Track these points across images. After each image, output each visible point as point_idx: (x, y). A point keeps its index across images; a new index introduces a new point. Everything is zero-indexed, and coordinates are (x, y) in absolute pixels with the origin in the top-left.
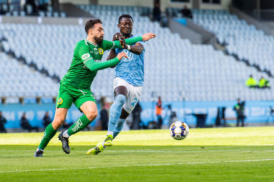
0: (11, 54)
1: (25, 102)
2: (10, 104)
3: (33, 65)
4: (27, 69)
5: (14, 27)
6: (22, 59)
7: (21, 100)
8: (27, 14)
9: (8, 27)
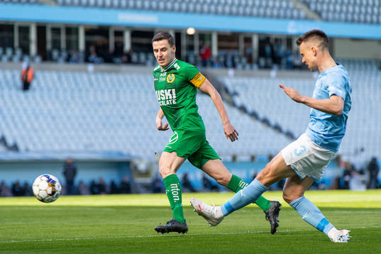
0: (243, 109)
1: (257, 160)
2: (242, 163)
3: (265, 122)
4: (259, 125)
5: (246, 81)
6: (254, 115)
7: (253, 158)
8: (260, 67)
9: (240, 80)
